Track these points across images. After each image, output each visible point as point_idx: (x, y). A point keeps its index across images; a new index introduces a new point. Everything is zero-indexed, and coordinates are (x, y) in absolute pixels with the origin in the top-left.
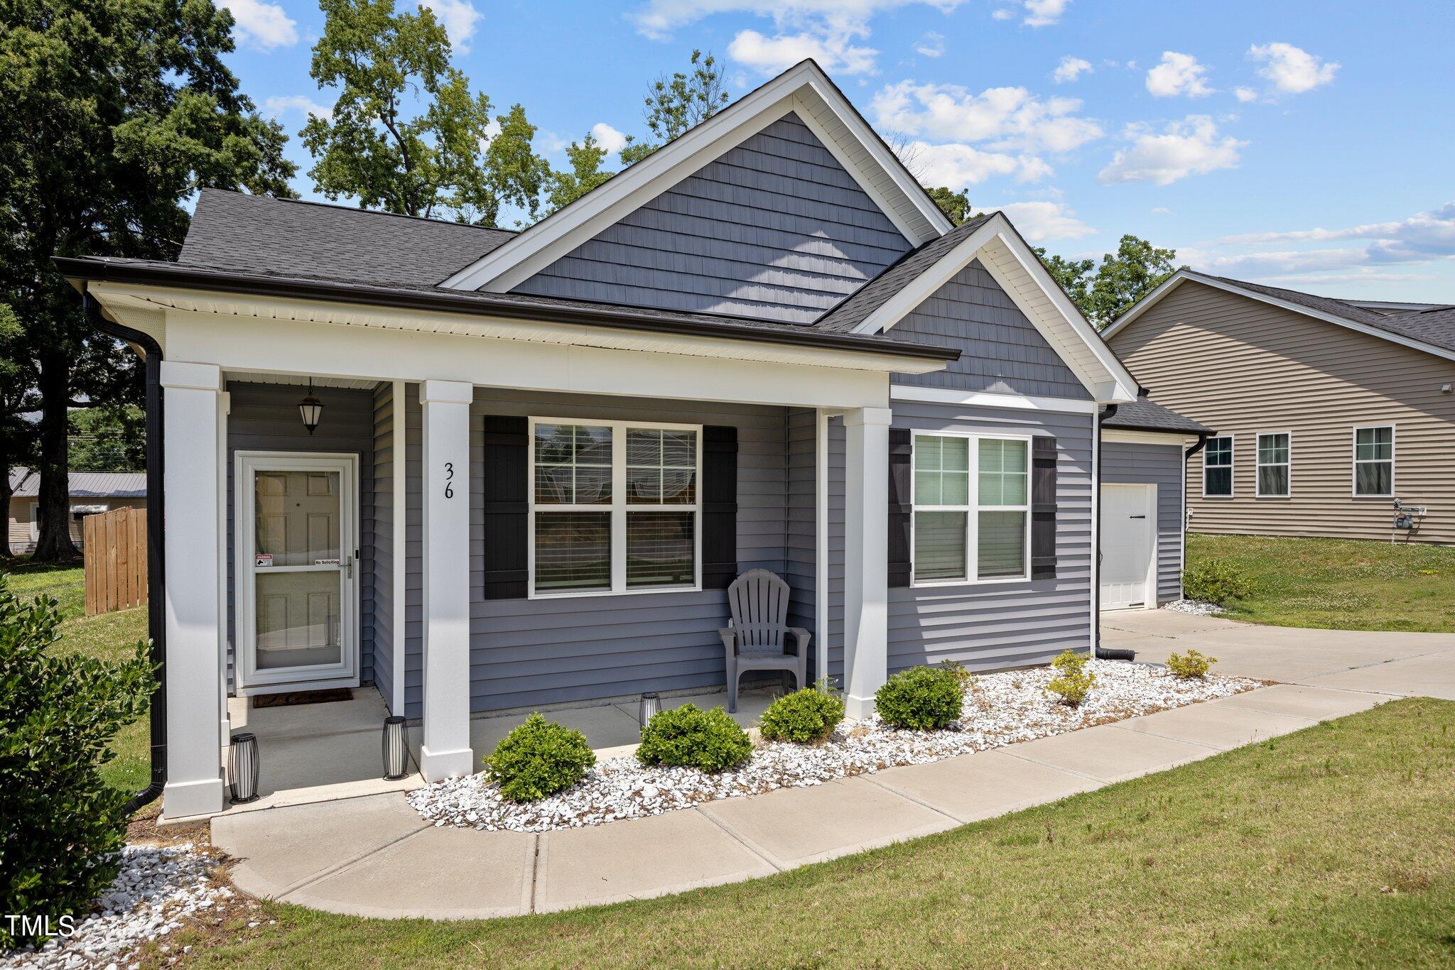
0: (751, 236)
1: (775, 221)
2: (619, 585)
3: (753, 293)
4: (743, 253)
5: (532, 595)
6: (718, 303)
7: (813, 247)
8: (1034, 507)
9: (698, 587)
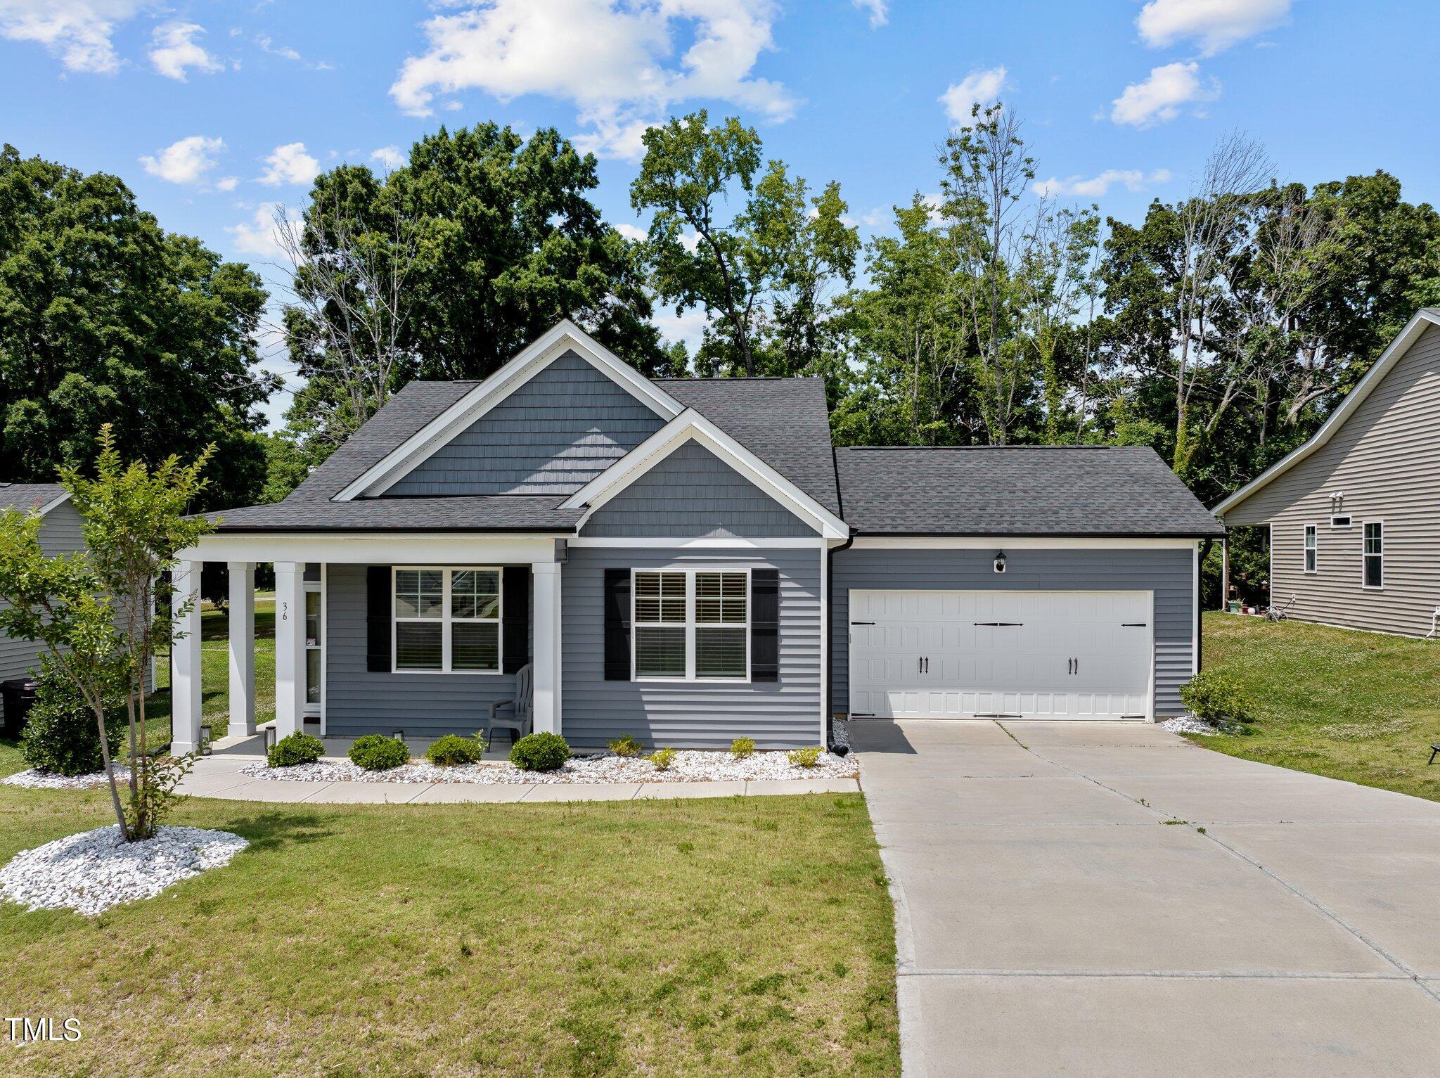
0: (538, 439)
1: (557, 426)
2: (447, 668)
3: (540, 477)
4: (533, 452)
5: (394, 670)
6: (515, 488)
7: (589, 440)
8: (753, 625)
9: (500, 672)
